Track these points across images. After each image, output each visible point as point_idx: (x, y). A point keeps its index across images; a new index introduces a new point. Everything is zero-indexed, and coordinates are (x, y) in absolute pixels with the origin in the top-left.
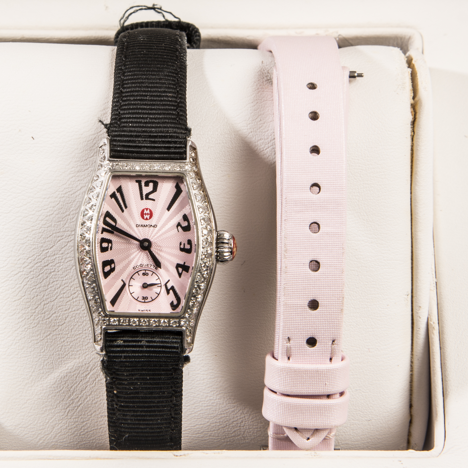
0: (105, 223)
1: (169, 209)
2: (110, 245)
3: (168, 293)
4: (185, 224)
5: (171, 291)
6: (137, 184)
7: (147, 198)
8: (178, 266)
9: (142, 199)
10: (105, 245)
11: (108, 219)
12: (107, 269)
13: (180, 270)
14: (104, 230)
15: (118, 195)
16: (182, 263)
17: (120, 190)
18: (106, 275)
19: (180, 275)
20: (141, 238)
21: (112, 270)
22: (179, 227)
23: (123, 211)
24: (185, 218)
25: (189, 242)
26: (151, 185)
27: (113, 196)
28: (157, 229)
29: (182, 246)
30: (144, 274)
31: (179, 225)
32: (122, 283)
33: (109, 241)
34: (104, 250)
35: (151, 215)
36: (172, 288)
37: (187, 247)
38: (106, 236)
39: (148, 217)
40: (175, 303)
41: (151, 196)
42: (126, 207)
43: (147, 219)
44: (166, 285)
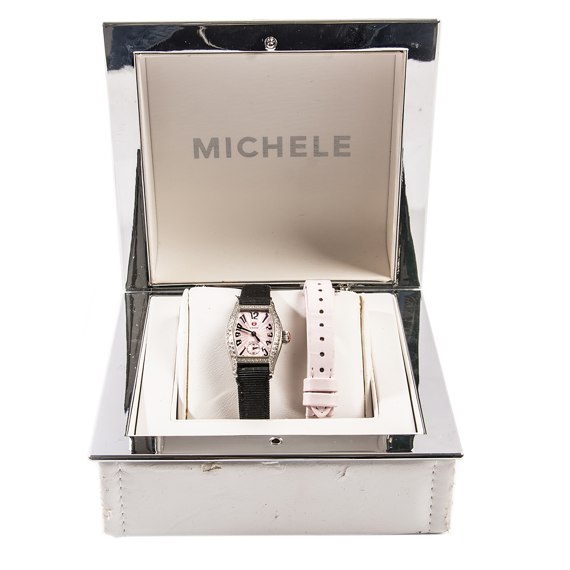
0: (237, 327)
1: (263, 322)
2: (239, 335)
3: (263, 351)
4: (270, 327)
5: (264, 350)
6: (250, 314)
7: (254, 318)
8: (267, 342)
9: (252, 319)
10: (237, 335)
11: (239, 326)
12: (238, 343)
13: (268, 343)
14: (237, 329)
15: (243, 317)
16: (269, 341)
17: (243, 316)
18: (238, 345)
19: (268, 345)
20: (252, 331)
21: (240, 343)
22: (267, 328)
23: (245, 323)
24: (270, 325)
25: (272, 333)
26: (256, 314)
27: (241, 318)
28: (258, 329)
29: (269, 335)
30: (253, 345)
31: (267, 327)
32: (244, 348)
33: (239, 333)
34: (237, 336)
35: (256, 324)
36: (265, 349)
37: (271, 335)
38: (238, 331)
39: (255, 325)
40: (266, 354)
41: (256, 318)
42: (246, 322)
43: (254, 325)
44: (262, 348)
